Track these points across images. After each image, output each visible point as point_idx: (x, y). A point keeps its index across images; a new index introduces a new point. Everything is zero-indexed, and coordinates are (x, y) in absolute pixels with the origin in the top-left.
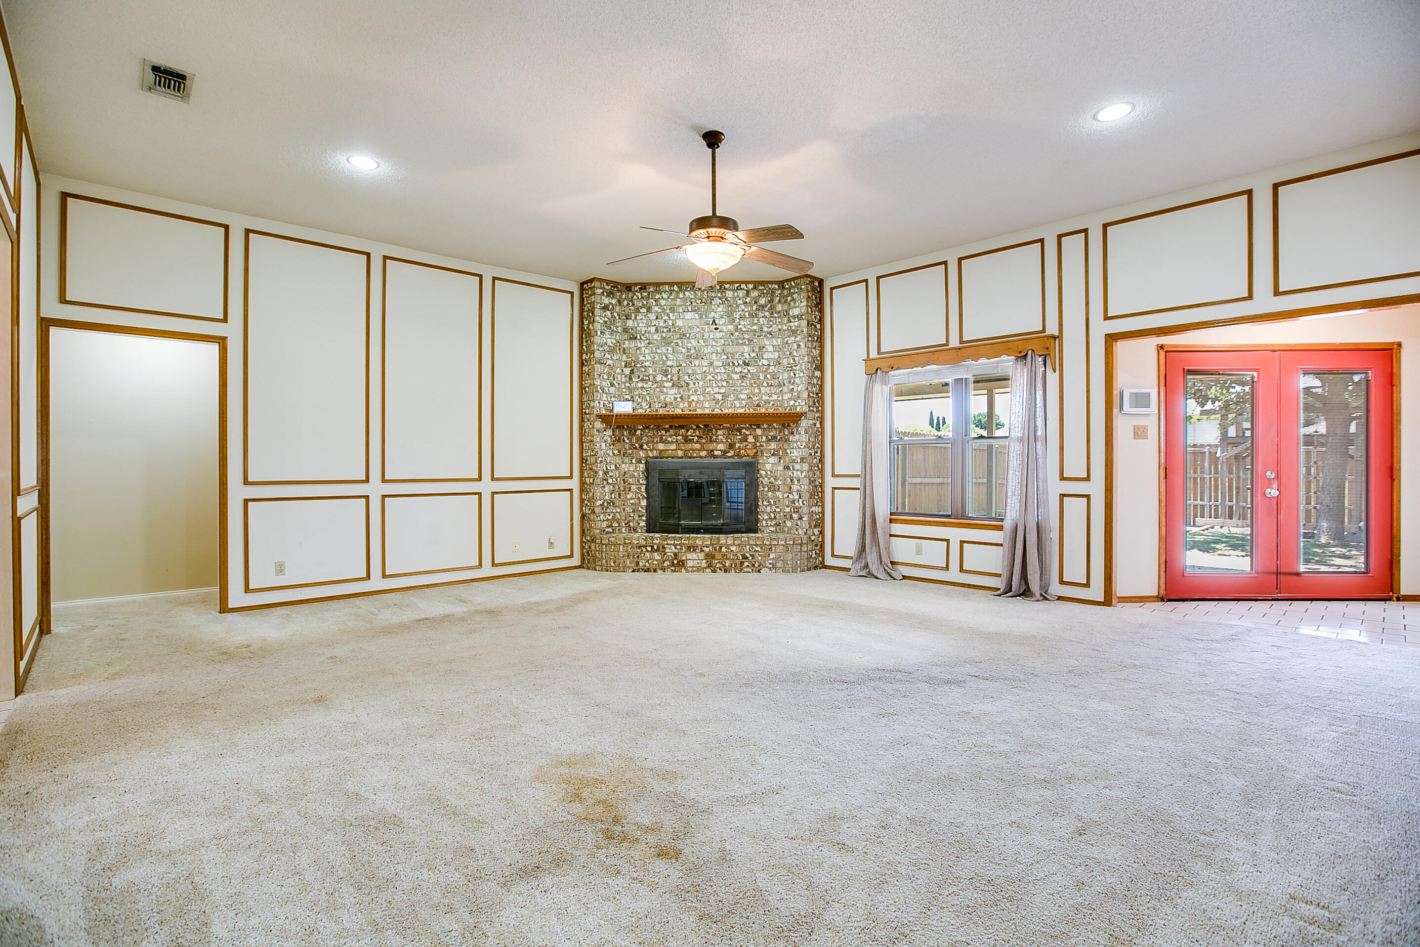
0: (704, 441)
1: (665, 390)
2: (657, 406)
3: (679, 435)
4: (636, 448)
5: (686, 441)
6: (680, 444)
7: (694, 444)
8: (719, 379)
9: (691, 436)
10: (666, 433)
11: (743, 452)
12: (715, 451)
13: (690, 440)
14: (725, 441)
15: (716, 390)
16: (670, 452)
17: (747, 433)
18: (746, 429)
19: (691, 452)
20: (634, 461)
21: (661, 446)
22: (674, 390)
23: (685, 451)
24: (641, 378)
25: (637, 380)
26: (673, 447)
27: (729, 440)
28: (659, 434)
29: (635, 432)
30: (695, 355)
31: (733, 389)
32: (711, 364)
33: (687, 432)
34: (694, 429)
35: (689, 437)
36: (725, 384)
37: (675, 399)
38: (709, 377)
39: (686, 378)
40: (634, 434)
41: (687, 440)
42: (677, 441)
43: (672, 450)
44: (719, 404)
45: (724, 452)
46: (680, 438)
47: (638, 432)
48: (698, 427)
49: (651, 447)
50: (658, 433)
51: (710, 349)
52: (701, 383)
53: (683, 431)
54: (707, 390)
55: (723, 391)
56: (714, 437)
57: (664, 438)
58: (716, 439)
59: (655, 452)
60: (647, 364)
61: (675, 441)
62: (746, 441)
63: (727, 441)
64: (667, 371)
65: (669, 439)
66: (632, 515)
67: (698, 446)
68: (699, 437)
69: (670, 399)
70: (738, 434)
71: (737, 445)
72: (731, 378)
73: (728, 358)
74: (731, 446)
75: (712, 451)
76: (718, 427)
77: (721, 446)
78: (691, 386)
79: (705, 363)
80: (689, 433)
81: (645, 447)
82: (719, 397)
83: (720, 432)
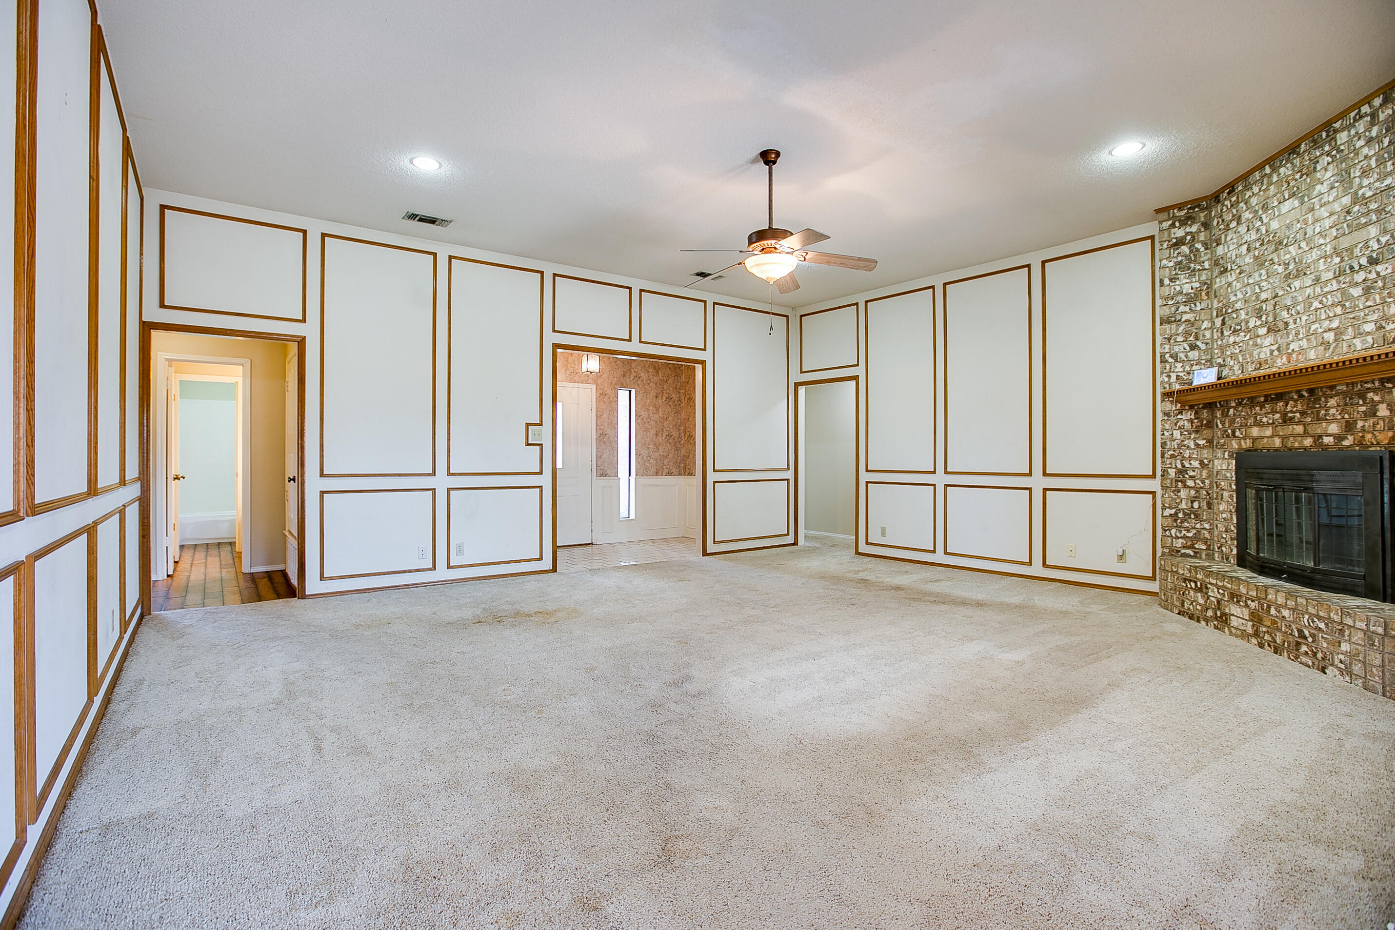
0: (1309, 419)
1: (1259, 340)
2: (1250, 370)
3: (1277, 412)
4: (1228, 436)
5: (1285, 421)
6: (1277, 426)
7: (1295, 427)
8: (1329, 303)
9: (1291, 412)
10: (1261, 410)
11: (1369, 436)
12: (1324, 438)
13: (1292, 418)
14: (1339, 417)
15: (1326, 324)
16: (1265, 440)
17: (1377, 398)
18: (1375, 390)
19: (1291, 439)
20: (1226, 456)
21: (1255, 432)
22: (1269, 340)
23: (1284, 438)
24: (1232, 329)
25: (1228, 333)
26: (1269, 432)
27: (1346, 416)
28: (1254, 412)
29: (1228, 411)
30: (1294, 271)
31: (1352, 316)
32: (1317, 280)
33: (1287, 405)
34: (1296, 401)
35: (1290, 415)
36: (1339, 310)
37: (1272, 352)
38: (1316, 304)
39: (1284, 314)
40: (1227, 415)
41: (1286, 420)
42: (1273, 423)
43: (1268, 437)
44: (1331, 350)
45: (1339, 438)
46: (1277, 416)
47: (1231, 411)
48: (1301, 396)
49: (1244, 433)
50: (1251, 412)
51: (1315, 253)
52: (1304, 318)
53: (1281, 404)
54: (1313, 327)
55: (1335, 324)
56: (1323, 412)
57: (1258, 418)
58: (1326, 415)
59: (1248, 441)
60: (1238, 305)
61: (1271, 422)
62: (1374, 415)
63: (1343, 418)
64: (1261, 309)
65: (1265, 420)
66: (1224, 536)
67: (1299, 429)
68: (1303, 413)
69: (1264, 354)
70: (1361, 402)
71: (1360, 424)
73: (1342, 261)
74: (1349, 427)
75: (1320, 437)
76: (1329, 392)
77: (1334, 428)
78: (1291, 326)
79: (1308, 281)
80: (1289, 408)
81: (1238, 433)
82: (1330, 336)
83: (1332, 402)
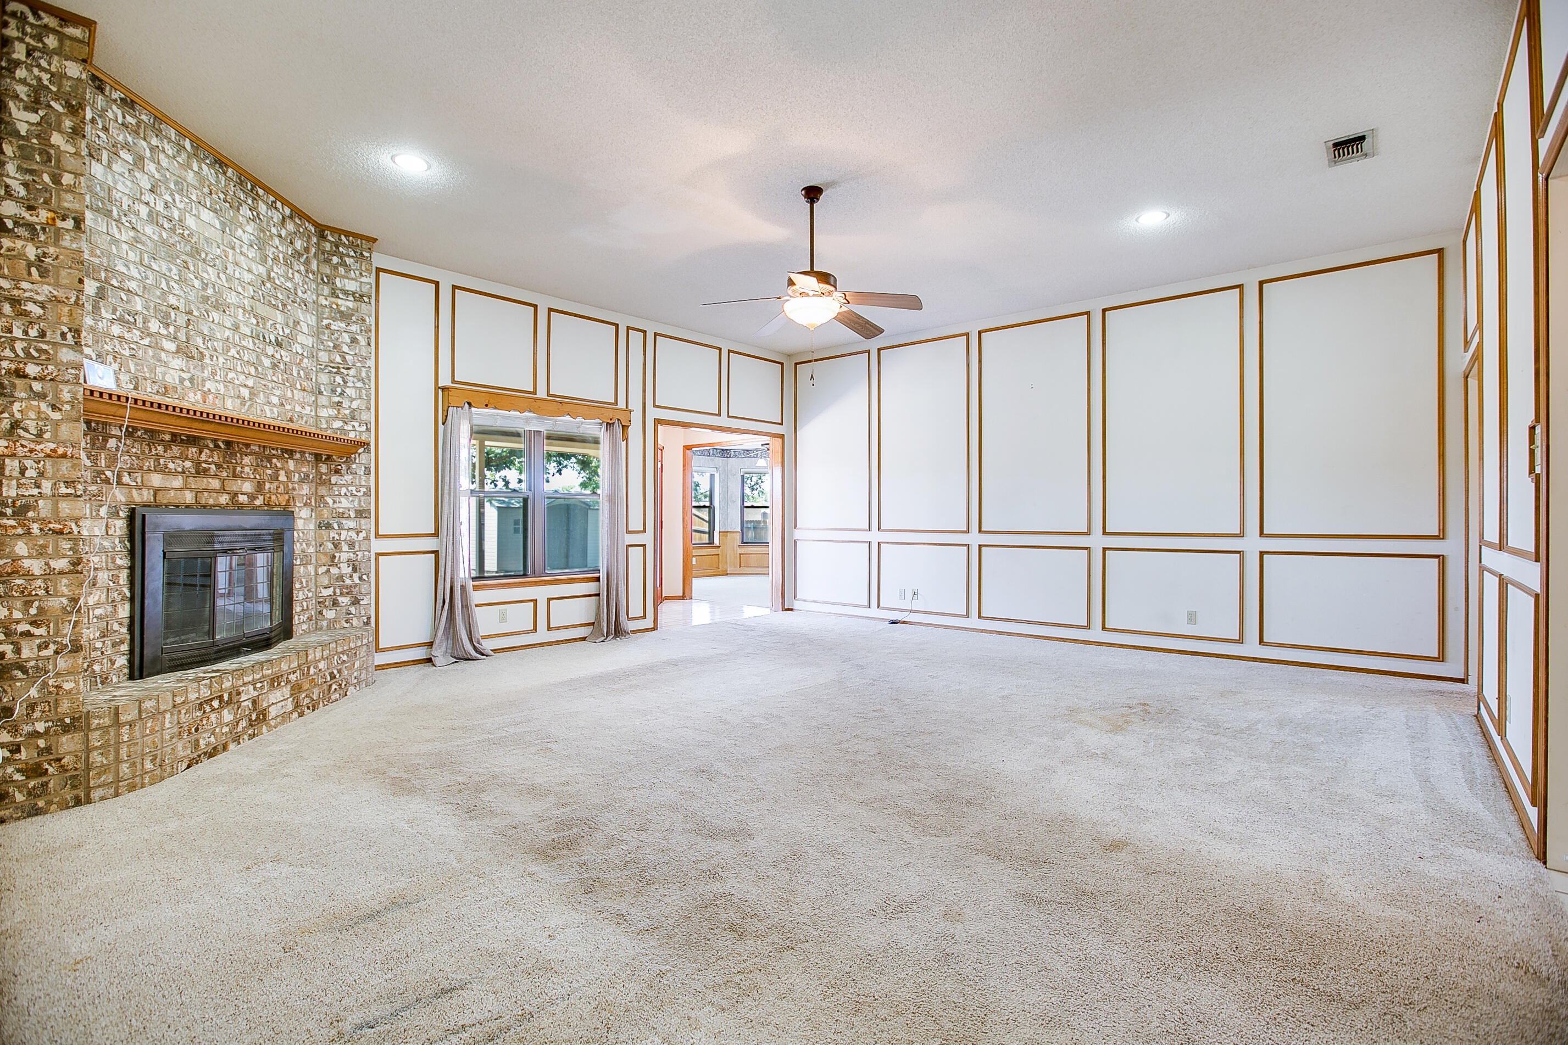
0: (225, 474)
1: (163, 355)
2: (149, 390)
3: (187, 458)
4: (107, 481)
5: (198, 472)
6: (187, 477)
7: (210, 480)
8: (245, 359)
9: (206, 462)
10: (165, 452)
11: (273, 497)
12: (239, 495)
13: (206, 470)
14: (252, 477)
15: (242, 378)
16: (172, 493)
17: (279, 465)
18: (278, 457)
19: (206, 494)
20: (103, 511)
21: (156, 480)
22: (178, 362)
23: (198, 492)
24: (118, 313)
25: (110, 317)
26: (178, 482)
27: (258, 477)
28: (154, 452)
29: (105, 441)
30: (213, 299)
31: (263, 383)
32: (237, 328)
33: (201, 453)
34: (211, 450)
35: (204, 465)
36: (252, 370)
37: (182, 380)
38: (231, 351)
39: (199, 341)
40: (103, 447)
41: (200, 472)
42: (183, 472)
43: (176, 490)
44: (246, 407)
45: (252, 497)
46: (188, 464)
47: (112, 443)
48: (217, 446)
49: (139, 480)
50: (150, 450)
51: (232, 297)
52: (221, 360)
53: (194, 450)
54: (230, 375)
55: (251, 383)
56: (239, 469)
57: (162, 461)
58: (242, 472)
59: (145, 492)
60: (133, 285)
61: (180, 470)
62: (277, 479)
63: (255, 478)
64: (168, 315)
65: (171, 465)
66: (99, 645)
67: (215, 484)
68: (218, 466)
69: (172, 378)
70: (269, 466)
71: (267, 485)
72: (261, 364)
73: (256, 324)
74: (260, 486)
75: (236, 494)
76: (244, 450)
77: (248, 487)
78: (207, 360)
79: (228, 322)
80: (203, 457)
81: (126, 479)
82: (245, 393)
83: (247, 460)
